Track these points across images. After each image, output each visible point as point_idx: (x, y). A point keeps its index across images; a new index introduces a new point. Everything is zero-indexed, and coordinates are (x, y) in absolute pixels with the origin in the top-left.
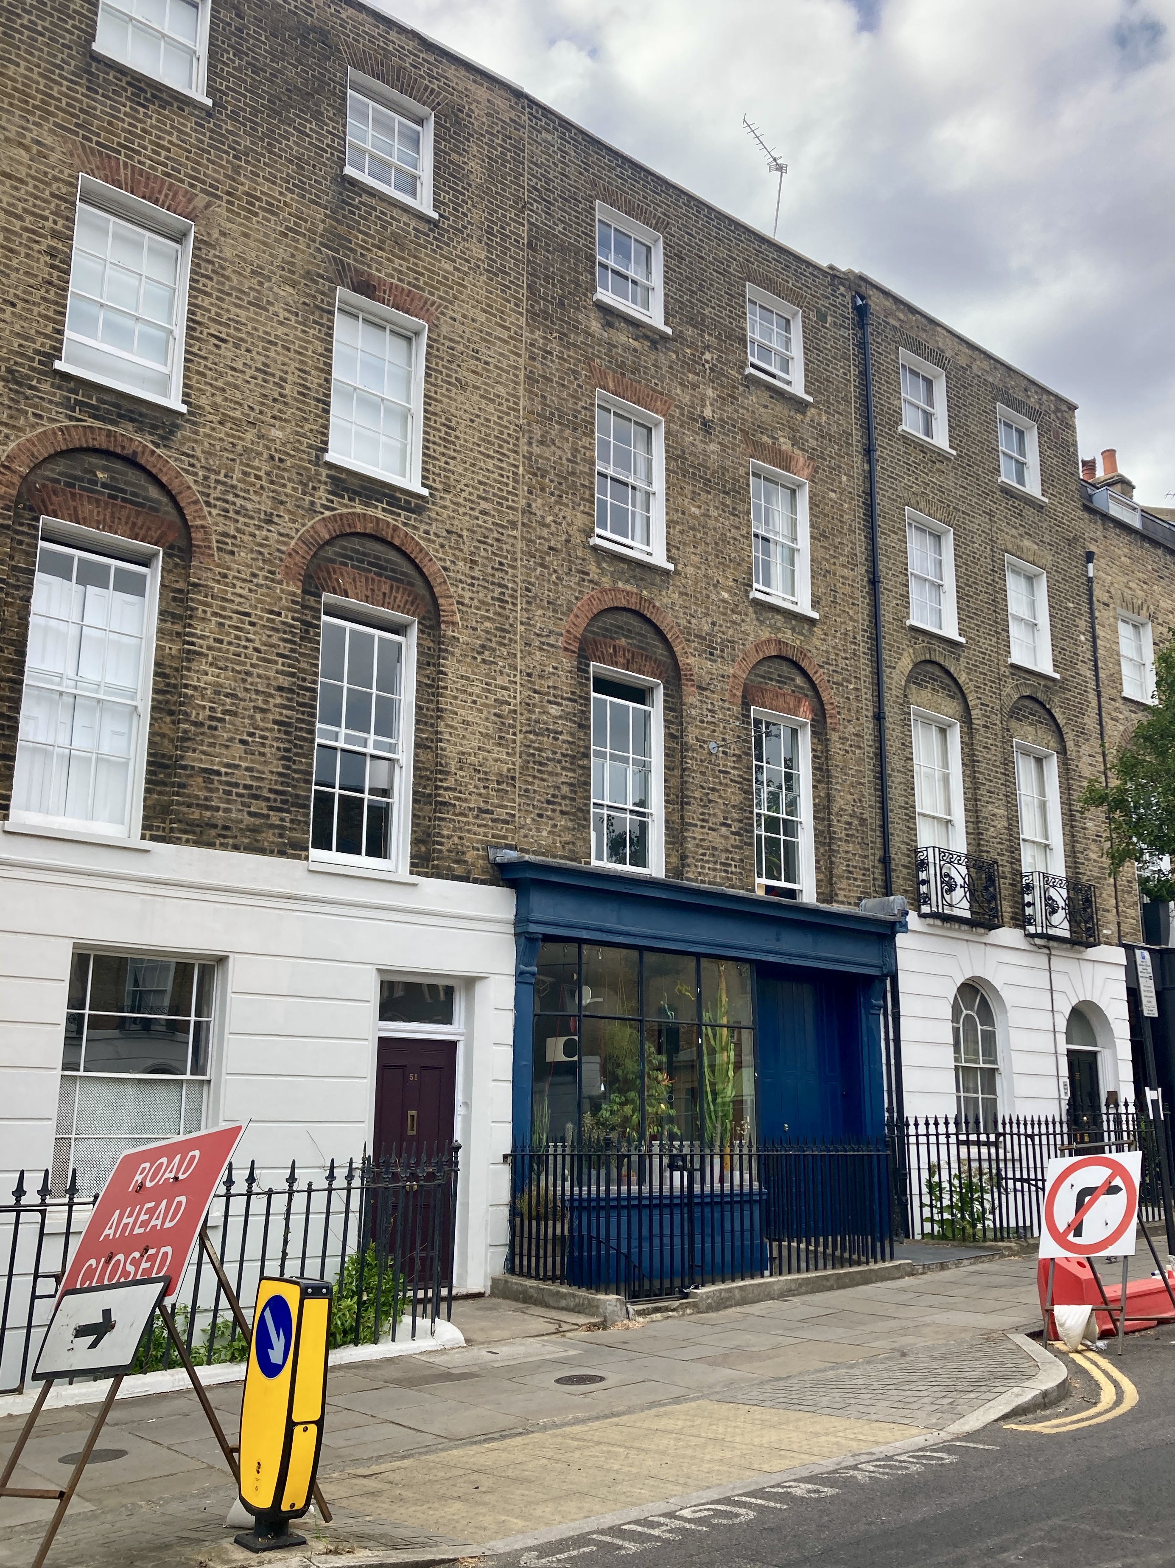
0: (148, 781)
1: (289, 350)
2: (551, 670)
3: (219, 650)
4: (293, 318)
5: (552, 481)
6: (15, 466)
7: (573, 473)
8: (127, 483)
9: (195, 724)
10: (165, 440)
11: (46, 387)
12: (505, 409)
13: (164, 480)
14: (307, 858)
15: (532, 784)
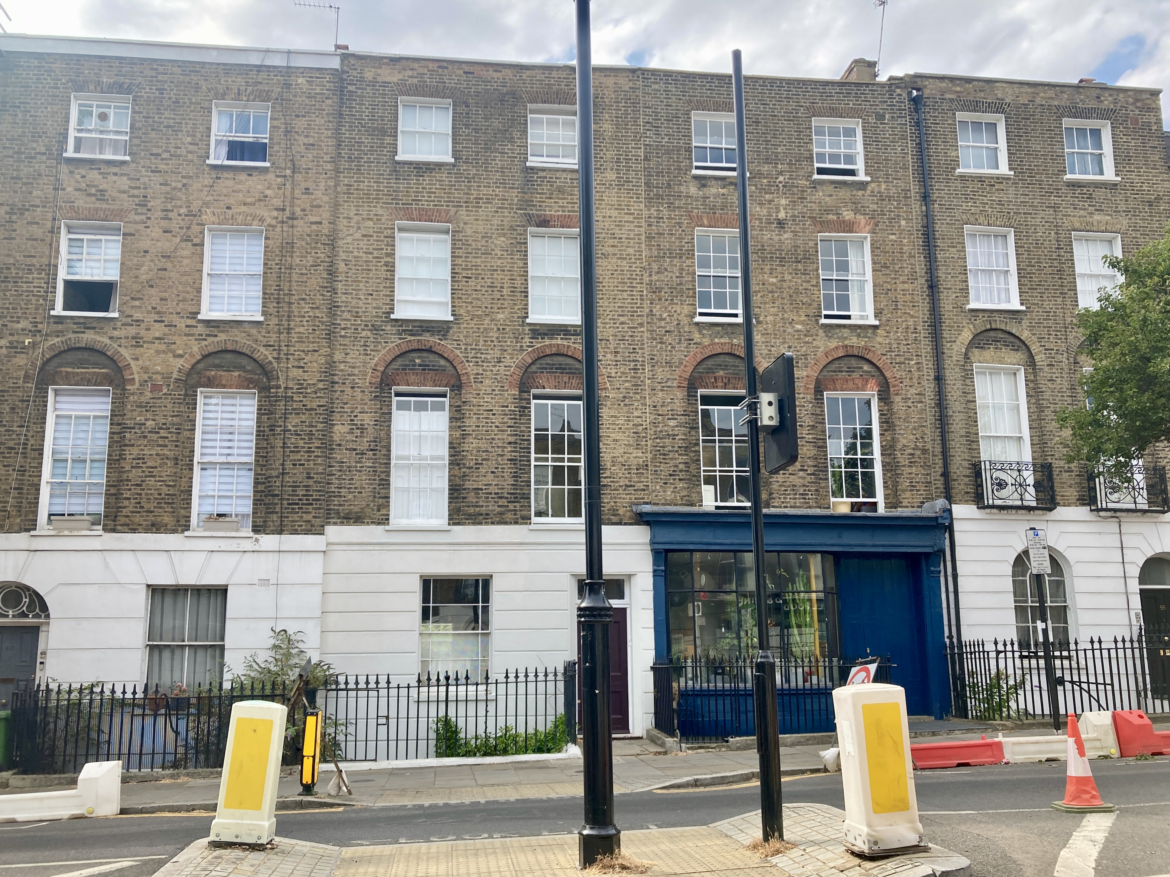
0: (449, 498)
1: (504, 271)
2: (669, 401)
3: (478, 430)
4: (505, 253)
5: (666, 293)
6: (378, 368)
7: (681, 284)
8: (430, 361)
9: (469, 468)
10: (445, 336)
11: (389, 328)
12: (633, 261)
13: (446, 356)
14: (530, 523)
15: (659, 466)
